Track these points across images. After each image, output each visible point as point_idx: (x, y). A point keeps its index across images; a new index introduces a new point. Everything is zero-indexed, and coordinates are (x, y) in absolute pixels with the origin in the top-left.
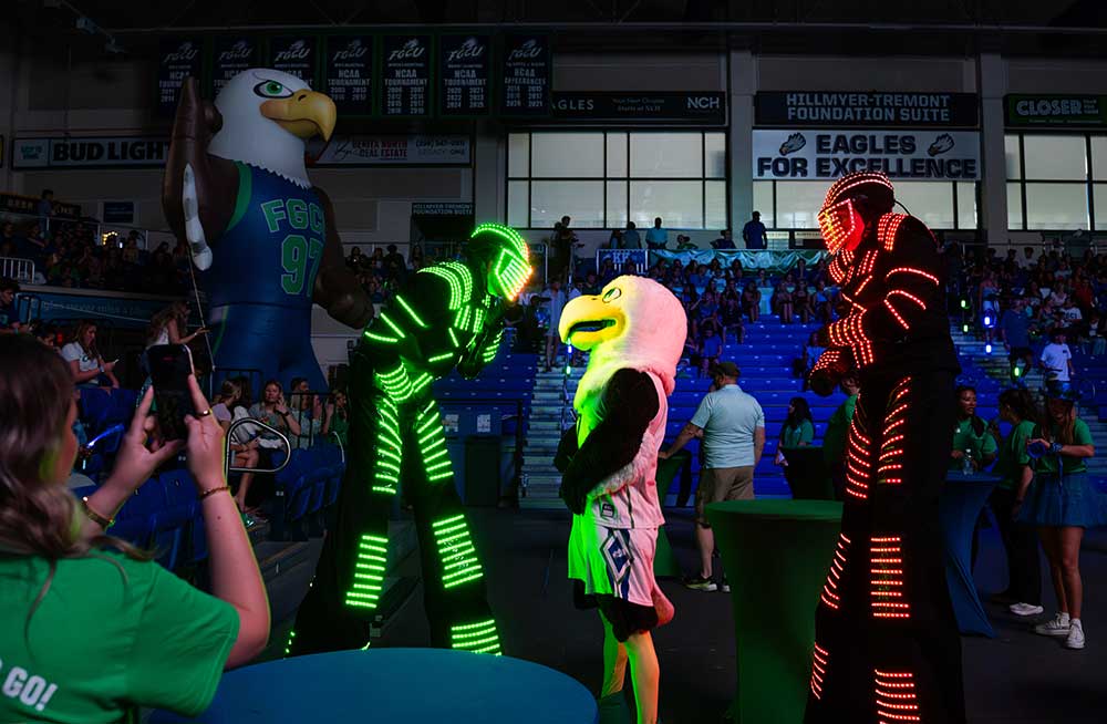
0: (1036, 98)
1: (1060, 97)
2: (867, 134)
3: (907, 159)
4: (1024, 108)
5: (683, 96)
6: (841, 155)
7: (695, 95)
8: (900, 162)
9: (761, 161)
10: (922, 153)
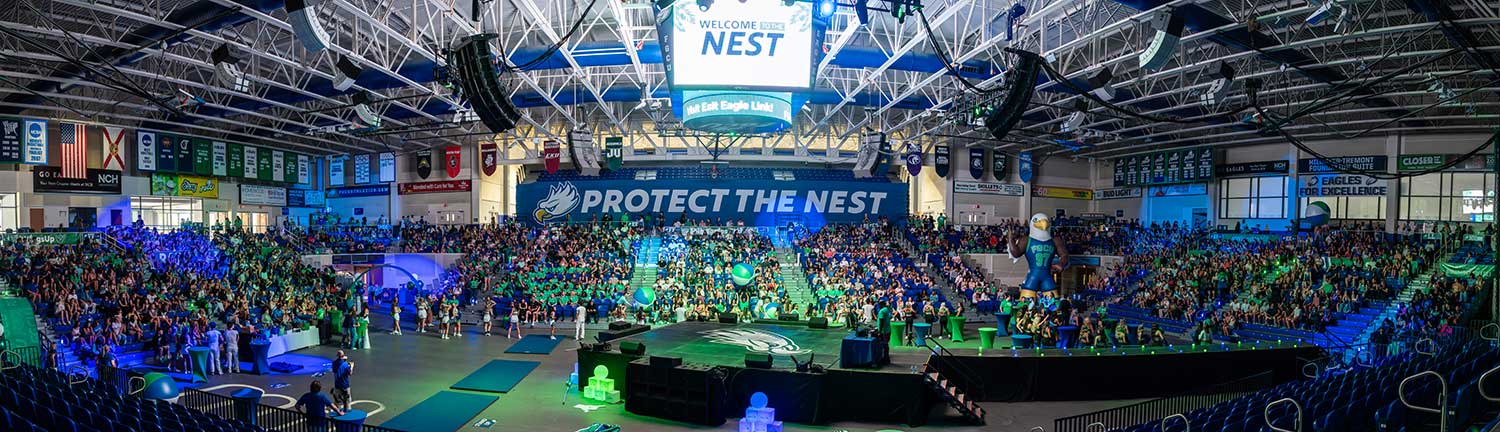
0: (1412, 157)
1: (1423, 156)
2: (1341, 176)
3: (1357, 186)
4: (1407, 162)
5: (1273, 163)
6: (1332, 186)
7: (1277, 162)
8: (1354, 188)
9: (1302, 189)
10: (1363, 185)
